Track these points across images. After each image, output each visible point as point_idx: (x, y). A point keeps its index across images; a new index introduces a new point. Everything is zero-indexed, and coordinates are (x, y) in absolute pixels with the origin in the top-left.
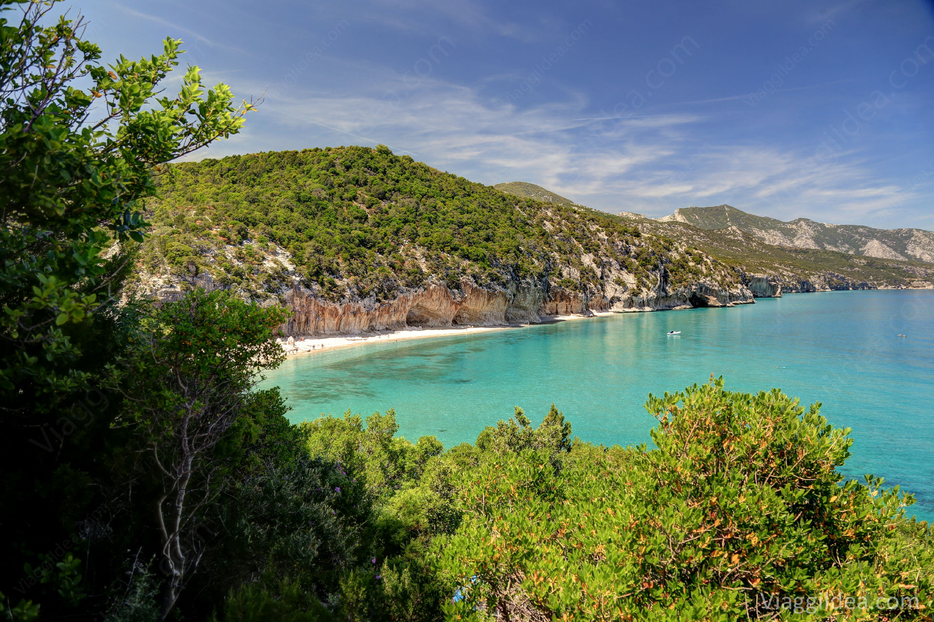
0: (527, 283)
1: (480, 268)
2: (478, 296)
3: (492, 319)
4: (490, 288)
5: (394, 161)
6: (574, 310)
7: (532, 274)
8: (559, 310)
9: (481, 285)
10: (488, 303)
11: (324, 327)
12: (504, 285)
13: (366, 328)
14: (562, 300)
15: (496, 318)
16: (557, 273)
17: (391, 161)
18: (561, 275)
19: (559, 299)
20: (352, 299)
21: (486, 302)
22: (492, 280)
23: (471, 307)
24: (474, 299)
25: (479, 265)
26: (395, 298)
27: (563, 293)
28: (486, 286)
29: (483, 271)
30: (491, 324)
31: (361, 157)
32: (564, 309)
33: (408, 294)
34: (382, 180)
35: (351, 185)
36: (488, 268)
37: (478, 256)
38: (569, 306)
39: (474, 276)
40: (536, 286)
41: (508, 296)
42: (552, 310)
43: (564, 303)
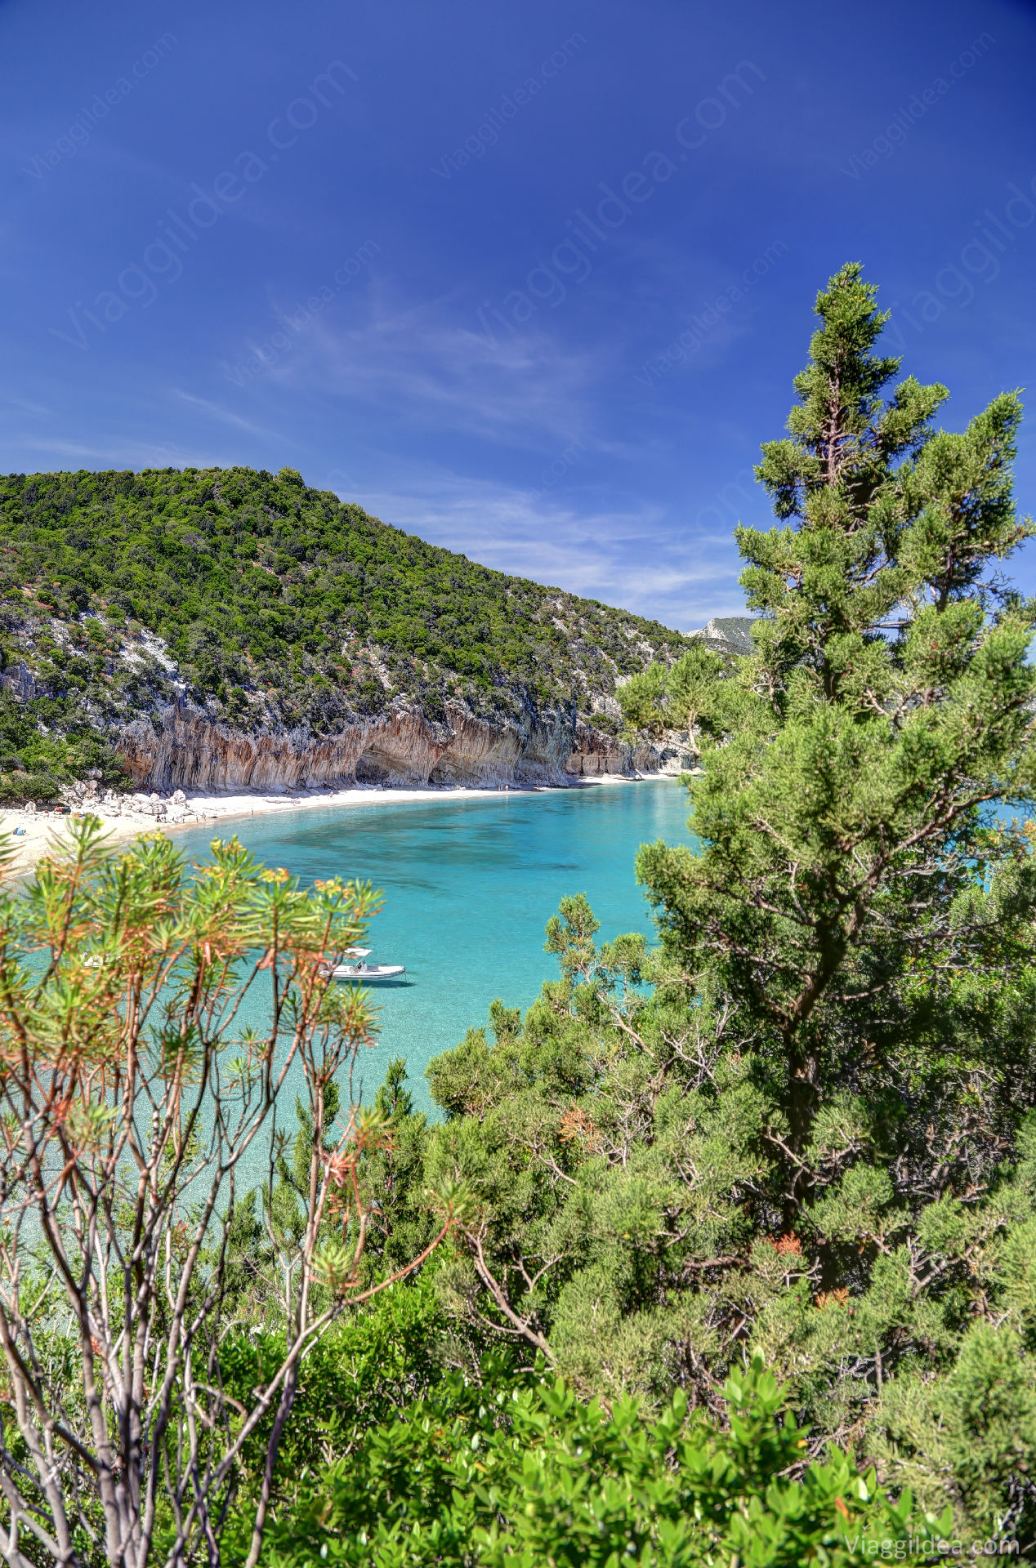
0: (550, 717)
1: (477, 687)
2: (475, 733)
3: (494, 776)
4: (493, 721)
5: (310, 497)
6: (611, 767)
7: (557, 702)
8: (585, 768)
9: (479, 716)
10: (489, 749)
11: (224, 777)
12: (517, 718)
13: (292, 783)
14: (591, 750)
15: (500, 776)
16: (585, 703)
17: (307, 497)
18: (589, 708)
19: (586, 748)
20: (274, 729)
21: (486, 746)
22: (498, 708)
23: (461, 755)
24: (466, 741)
25: (476, 682)
26: (340, 731)
27: (593, 739)
28: (488, 718)
29: (482, 691)
30: (493, 785)
31: (256, 486)
32: (595, 767)
33: (361, 725)
34: (296, 527)
35: (245, 533)
36: (490, 688)
37: (473, 666)
38: (603, 761)
39: (468, 700)
40: (563, 722)
41: (522, 738)
42: (574, 766)
43: (595, 755)
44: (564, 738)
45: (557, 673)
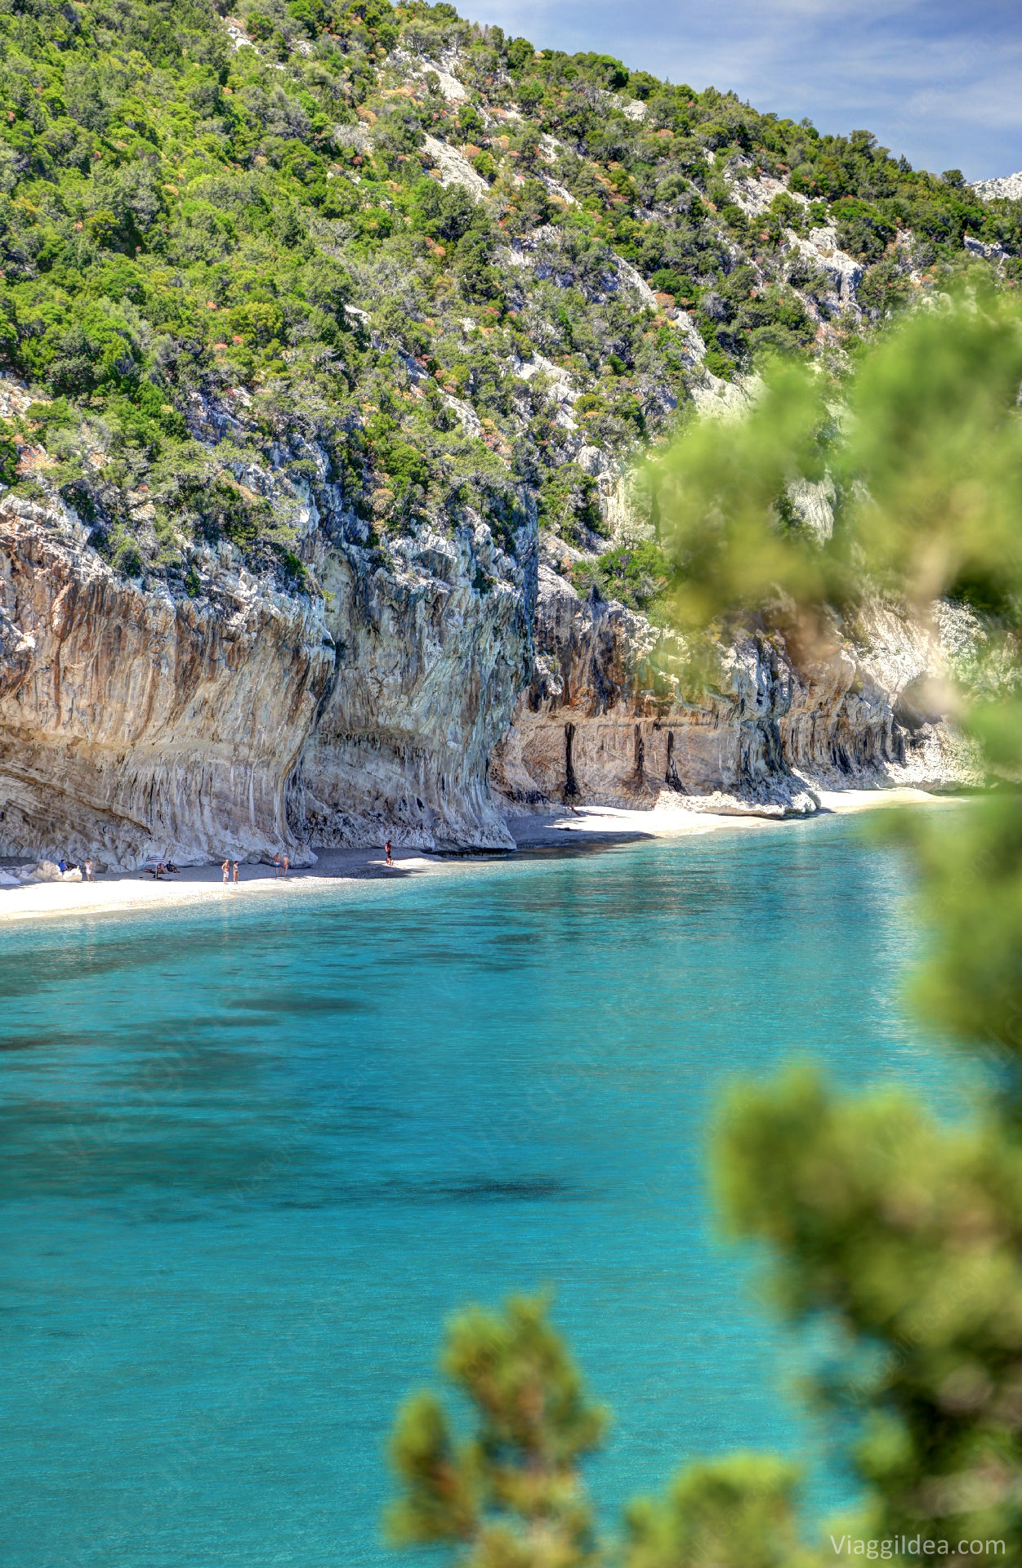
0: (432, 562)
1: (118, 443)
2: (115, 642)
3: (204, 819)
4: (193, 588)
6: (688, 765)
7: (456, 498)
8: (585, 770)
9: (131, 567)
10: (180, 703)
12: (290, 571)
14: (607, 695)
15: (228, 814)
16: (573, 500)
18: (590, 518)
19: (585, 686)
21: (167, 694)
22: (208, 532)
23: (56, 734)
24: (79, 669)
25: (110, 422)
27: (611, 648)
28: (171, 574)
29: (139, 459)
30: (199, 854)
32: (623, 764)
36: (172, 447)
37: (95, 355)
38: (658, 739)
39: (80, 499)
40: (482, 584)
41: (318, 655)
42: (535, 765)
43: (620, 715)
44: (491, 649)
45: (452, 378)
